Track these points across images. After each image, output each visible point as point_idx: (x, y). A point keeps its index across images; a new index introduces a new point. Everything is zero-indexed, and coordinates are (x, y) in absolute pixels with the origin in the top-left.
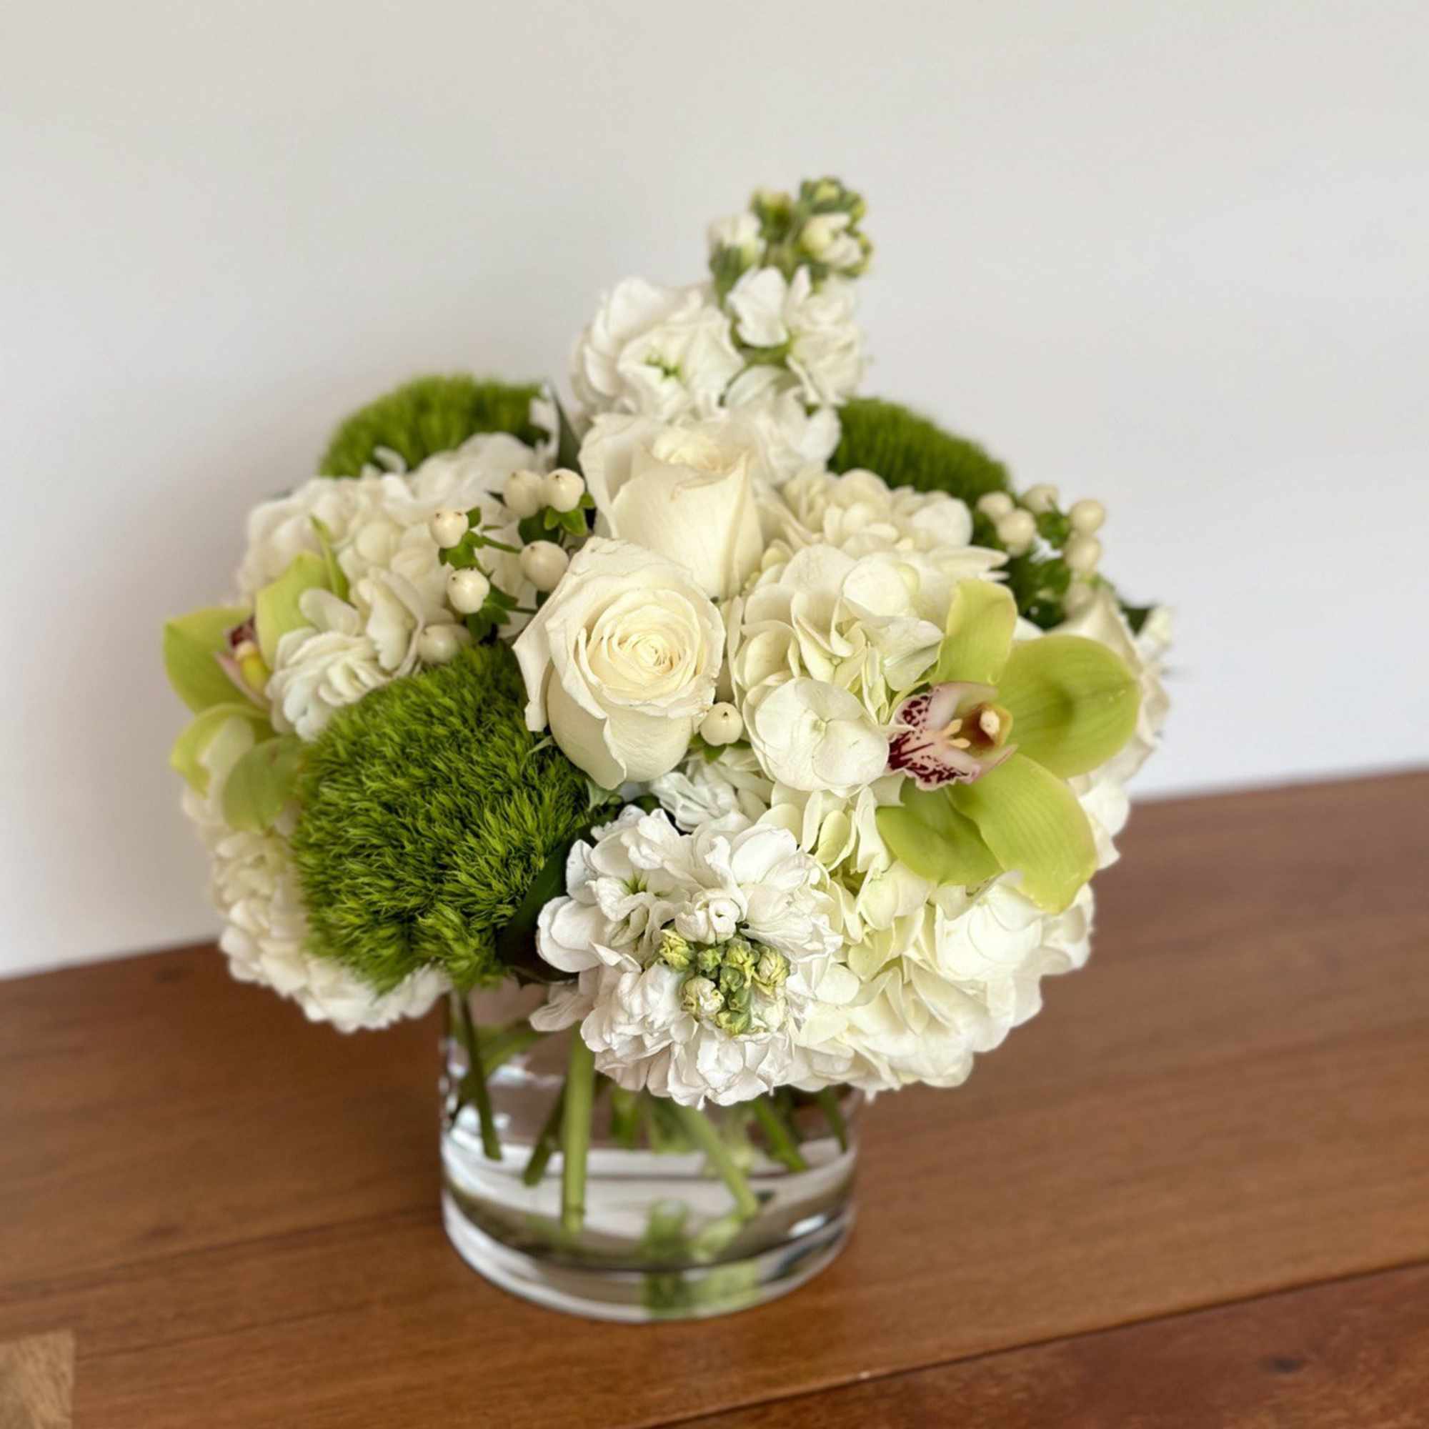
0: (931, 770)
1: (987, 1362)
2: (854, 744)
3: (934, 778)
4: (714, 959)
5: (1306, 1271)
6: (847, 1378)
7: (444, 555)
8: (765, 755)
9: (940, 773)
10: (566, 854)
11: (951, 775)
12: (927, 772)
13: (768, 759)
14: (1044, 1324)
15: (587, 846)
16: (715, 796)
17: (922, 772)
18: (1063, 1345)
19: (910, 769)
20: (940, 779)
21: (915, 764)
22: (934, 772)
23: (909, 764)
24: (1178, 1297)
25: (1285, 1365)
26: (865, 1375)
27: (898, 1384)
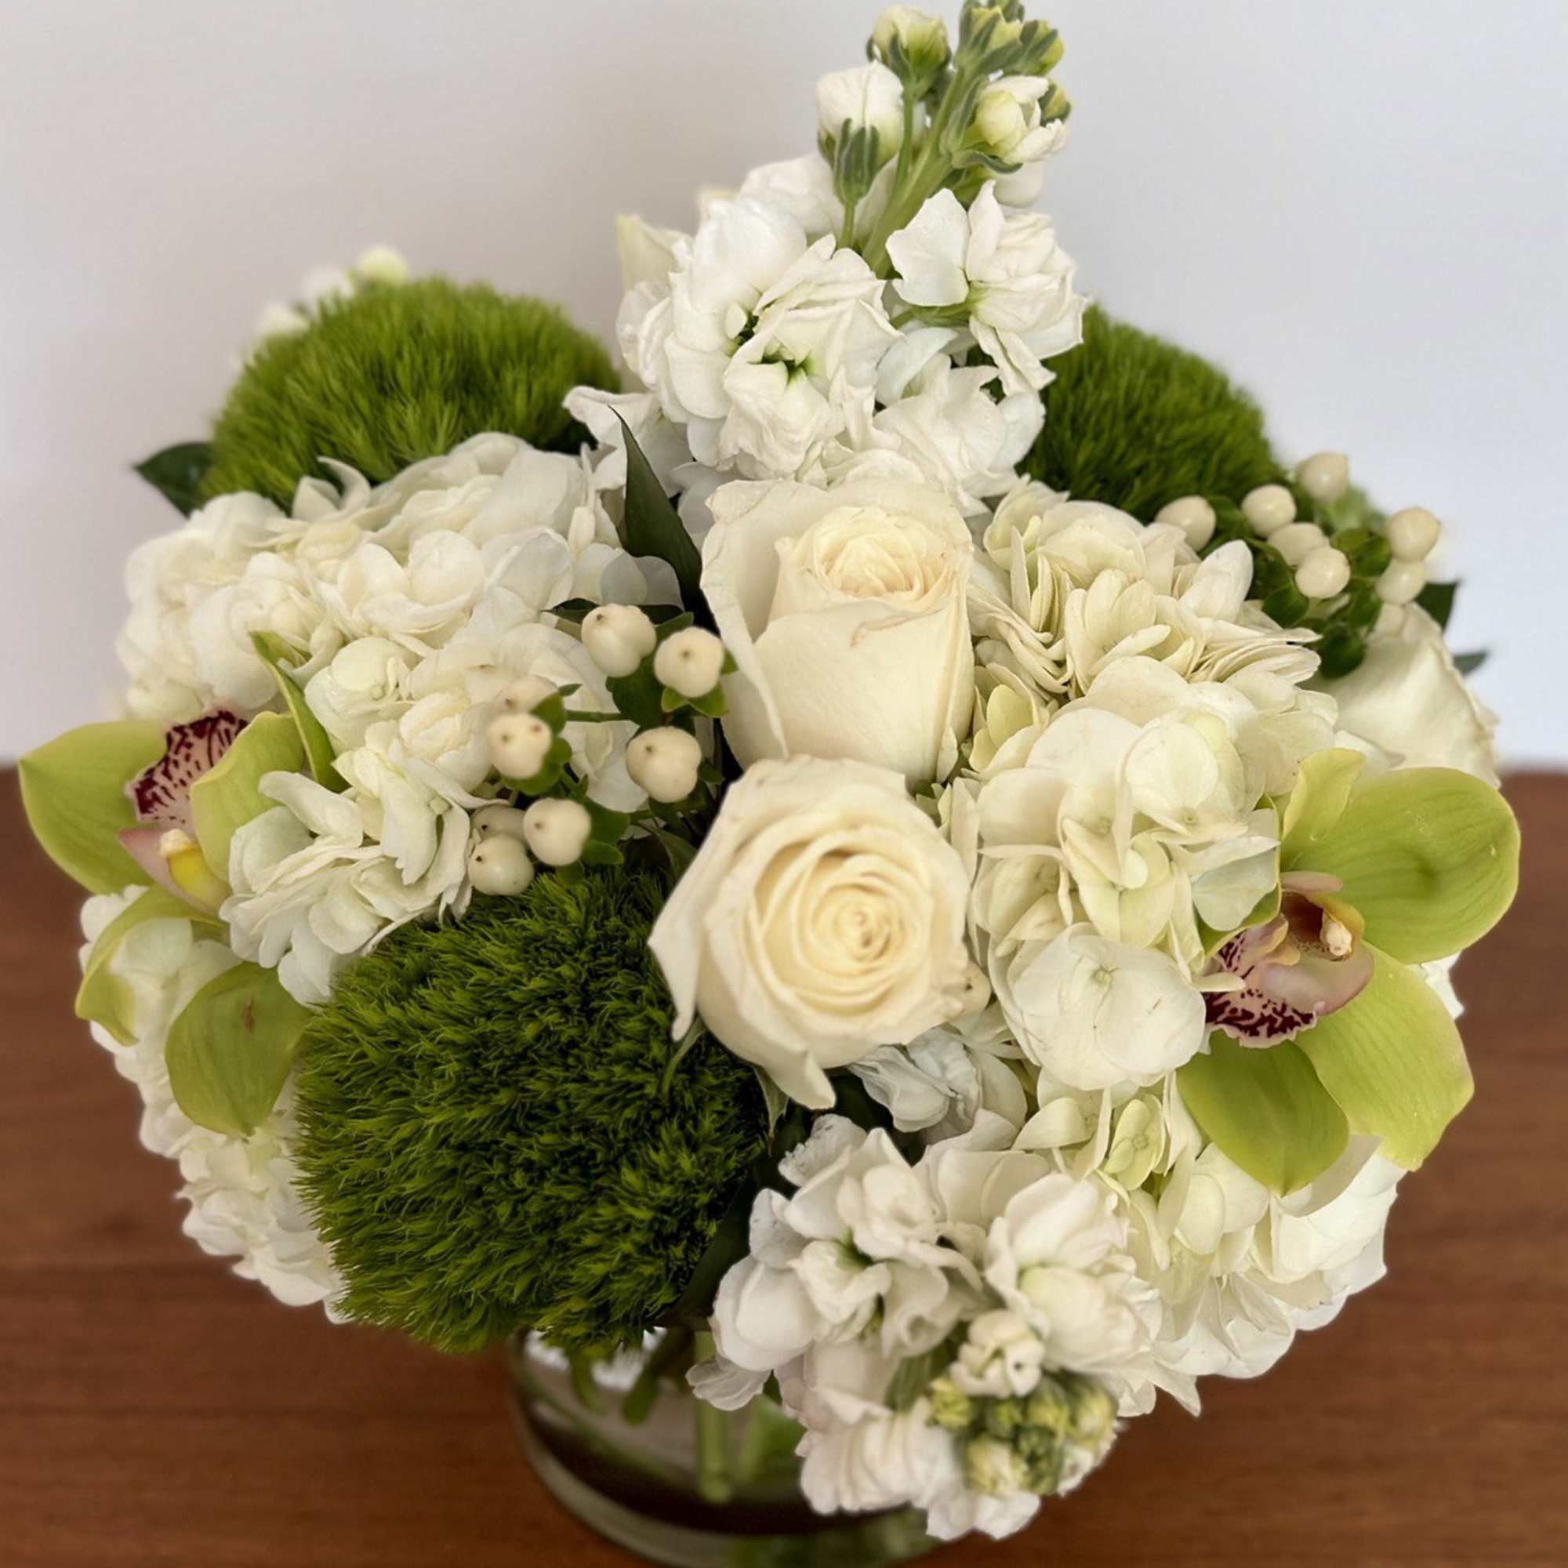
0: (1257, 1016)
2: (1155, 1007)
3: (1263, 1030)
4: (1011, 1417)
7: (494, 777)
8: (1025, 1031)
9: (1270, 1020)
10: (747, 1210)
11: (1289, 1024)
12: (1251, 1022)
13: (1030, 1037)
15: (778, 1198)
16: (944, 1068)
17: (1244, 1023)
19: (1227, 1021)
20: (1271, 1032)
21: (1234, 1010)
22: (1263, 1020)
23: (1227, 1013)
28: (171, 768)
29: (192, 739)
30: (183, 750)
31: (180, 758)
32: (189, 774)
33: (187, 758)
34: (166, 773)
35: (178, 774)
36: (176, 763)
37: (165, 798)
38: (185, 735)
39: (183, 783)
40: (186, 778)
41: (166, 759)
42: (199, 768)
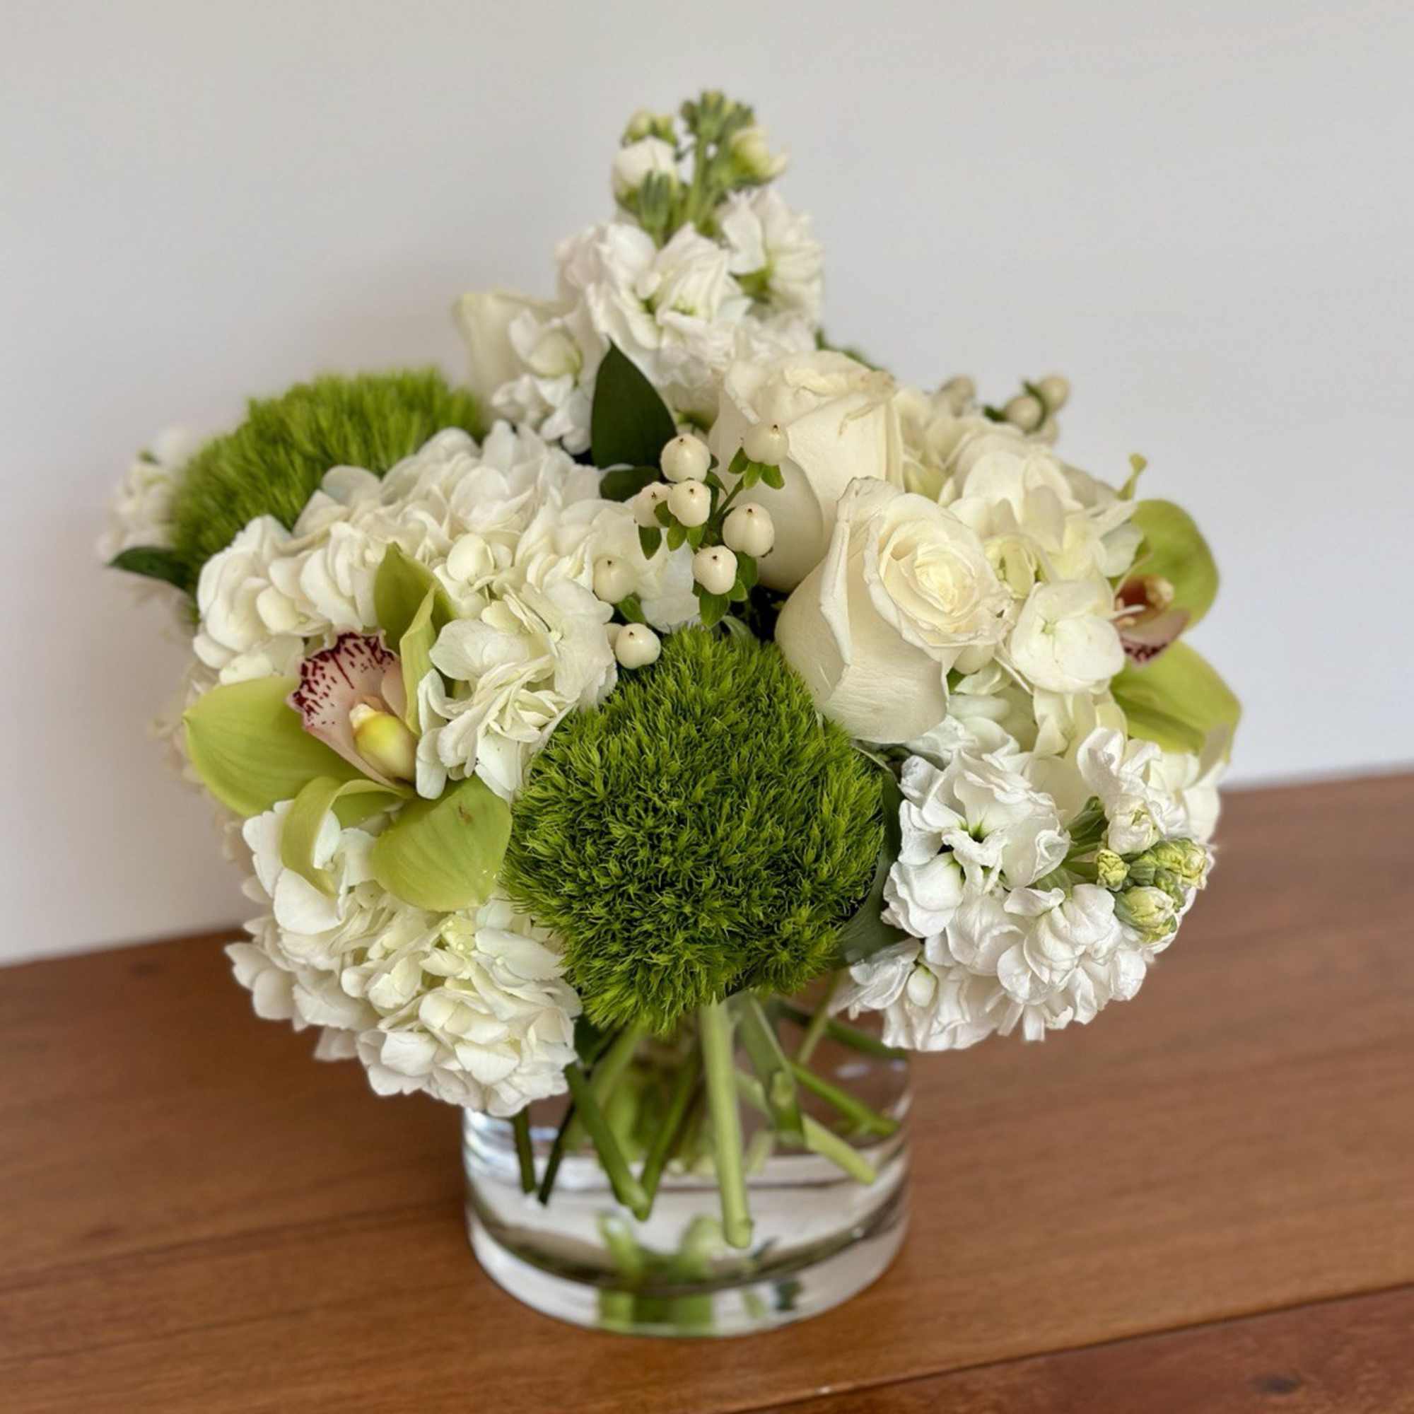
1: (958, 1378)
5: (1316, 1287)
6: (807, 1392)
14: (1023, 1339)
18: (1041, 1361)
24: (1172, 1313)
25: (1282, 1386)
26: (825, 1390)
27: (859, 1401)
28: (314, 686)
29: (321, 664)
30: (318, 672)
31: (318, 677)
32: (329, 687)
33: (324, 676)
34: (311, 690)
35: (320, 689)
36: (316, 682)
37: (316, 708)
38: (315, 664)
39: (326, 695)
40: (327, 691)
41: (306, 682)
42: (335, 682)
